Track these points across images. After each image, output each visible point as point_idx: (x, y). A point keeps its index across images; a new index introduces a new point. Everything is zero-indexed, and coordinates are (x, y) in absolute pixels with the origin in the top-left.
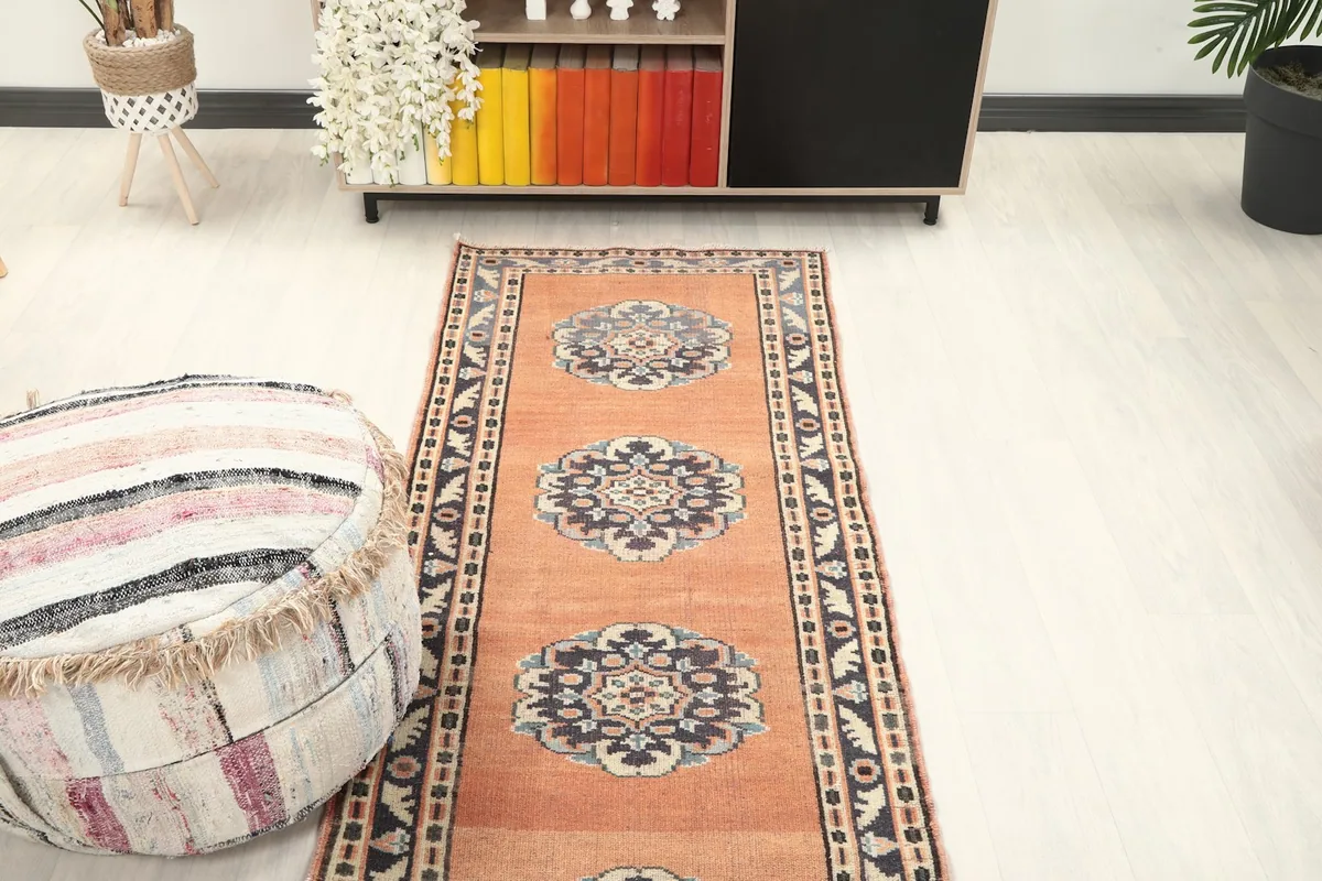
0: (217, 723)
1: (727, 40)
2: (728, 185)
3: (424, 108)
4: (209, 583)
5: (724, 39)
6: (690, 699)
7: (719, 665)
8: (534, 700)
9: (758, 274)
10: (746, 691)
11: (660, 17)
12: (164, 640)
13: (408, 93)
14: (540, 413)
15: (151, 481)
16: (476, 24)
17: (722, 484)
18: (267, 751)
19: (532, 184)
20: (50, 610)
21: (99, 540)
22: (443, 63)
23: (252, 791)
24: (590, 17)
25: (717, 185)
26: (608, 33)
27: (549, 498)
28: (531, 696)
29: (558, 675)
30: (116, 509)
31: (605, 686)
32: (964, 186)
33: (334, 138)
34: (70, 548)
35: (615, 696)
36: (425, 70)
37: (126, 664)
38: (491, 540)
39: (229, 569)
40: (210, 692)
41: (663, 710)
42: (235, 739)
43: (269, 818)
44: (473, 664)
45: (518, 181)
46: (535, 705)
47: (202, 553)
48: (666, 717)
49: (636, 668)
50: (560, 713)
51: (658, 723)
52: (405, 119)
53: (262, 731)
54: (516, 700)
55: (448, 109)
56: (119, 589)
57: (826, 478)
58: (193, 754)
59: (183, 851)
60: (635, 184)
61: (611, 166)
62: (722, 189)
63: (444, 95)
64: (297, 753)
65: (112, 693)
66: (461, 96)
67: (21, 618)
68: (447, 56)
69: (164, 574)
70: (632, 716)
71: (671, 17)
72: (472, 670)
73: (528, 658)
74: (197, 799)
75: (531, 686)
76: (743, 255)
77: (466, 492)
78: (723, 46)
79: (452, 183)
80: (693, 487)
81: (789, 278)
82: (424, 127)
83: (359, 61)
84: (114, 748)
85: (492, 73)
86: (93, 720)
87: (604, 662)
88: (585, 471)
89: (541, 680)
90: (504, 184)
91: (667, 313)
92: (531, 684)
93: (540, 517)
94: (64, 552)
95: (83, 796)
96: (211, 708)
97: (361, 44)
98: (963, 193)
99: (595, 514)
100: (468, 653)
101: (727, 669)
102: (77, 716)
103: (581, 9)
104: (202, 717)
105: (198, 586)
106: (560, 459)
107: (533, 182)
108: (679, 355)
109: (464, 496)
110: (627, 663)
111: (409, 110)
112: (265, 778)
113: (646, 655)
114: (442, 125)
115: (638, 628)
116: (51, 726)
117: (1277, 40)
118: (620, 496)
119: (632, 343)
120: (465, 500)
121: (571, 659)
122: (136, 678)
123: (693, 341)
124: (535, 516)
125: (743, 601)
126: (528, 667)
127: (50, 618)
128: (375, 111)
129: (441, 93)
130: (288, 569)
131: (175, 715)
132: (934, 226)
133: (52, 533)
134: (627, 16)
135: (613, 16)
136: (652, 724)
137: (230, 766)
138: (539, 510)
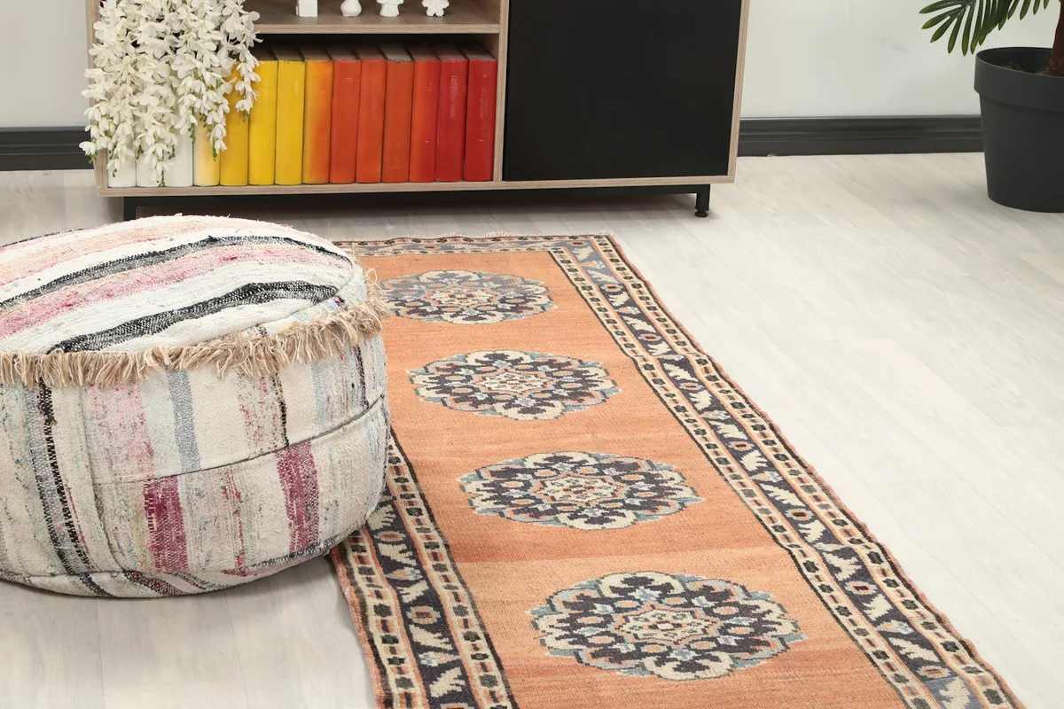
0: (279, 422)
1: (501, 29)
2: (503, 179)
3: (204, 98)
4: (269, 298)
5: (499, 28)
9: (552, 252)
11: (430, 13)
12: (245, 334)
13: (190, 82)
15: (186, 243)
16: (256, 15)
17: (588, 374)
18: (312, 462)
19: (303, 184)
20: (136, 322)
21: (154, 281)
22: (223, 53)
23: (299, 500)
24: (361, 14)
25: (492, 180)
26: (379, 24)
30: (164, 262)
32: (733, 175)
33: (103, 135)
34: (133, 287)
36: (206, 59)
37: (217, 352)
39: (282, 291)
40: (278, 388)
42: (291, 442)
43: (306, 536)
45: (291, 179)
47: (257, 280)
50: (513, 502)
51: (605, 502)
52: (183, 110)
53: (309, 439)
55: (226, 102)
56: (192, 307)
57: (684, 364)
58: (258, 453)
59: (233, 567)
60: (408, 181)
61: (386, 160)
62: (498, 183)
63: (222, 86)
64: (332, 469)
65: (201, 380)
66: (240, 87)
67: (111, 330)
68: (227, 46)
69: (227, 296)
71: (440, 13)
74: (256, 502)
76: (530, 240)
78: (497, 35)
79: (219, 185)
80: (562, 377)
81: (584, 253)
82: (203, 118)
83: (139, 50)
84: (197, 440)
85: (269, 65)
86: (183, 407)
90: (274, 184)
91: (475, 277)
93: (425, 400)
94: (129, 290)
95: (160, 497)
96: (277, 404)
97: (145, 32)
98: (732, 181)
101: (651, 472)
102: (170, 405)
103: (351, 6)
104: (269, 413)
105: (260, 301)
107: (305, 181)
108: (503, 301)
111: (189, 99)
112: (308, 490)
114: (217, 117)
115: (557, 455)
116: (147, 417)
117: (1000, 22)
118: (496, 385)
119: (451, 296)
122: (225, 366)
123: (511, 293)
125: (643, 435)
127: (137, 327)
128: (154, 101)
129: (219, 84)
130: (326, 297)
131: (250, 408)
132: (707, 218)
133: (110, 280)
134: (398, 13)
135: (384, 12)
137: (284, 469)
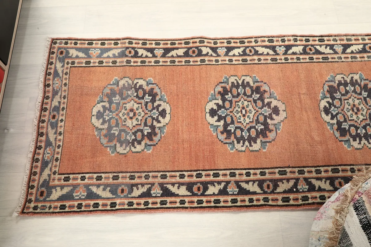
6: (353, 94)
7: (336, 85)
8: (366, 142)
10: (345, 77)
14: (190, 154)
27: (251, 146)
28: (364, 143)
29: (352, 135)
31: (354, 120)
35: (358, 116)
38: (282, 166)
41: (360, 102)
44: (353, 165)
46: (368, 142)
48: (363, 101)
49: (343, 110)
54: (368, 148)
70: (365, 111)
72: (356, 165)
73: (346, 146)
75: (360, 143)
77: (251, 181)
87: (342, 120)
88: (232, 133)
89: (356, 141)
92: (358, 144)
99: (260, 128)
100: (349, 168)
106: (224, 143)
109: (254, 181)
110: (341, 113)
113: (335, 107)
120: (257, 181)
121: (343, 132)
124: (264, 150)
126: (350, 146)
136: (367, 105)
138: (259, 149)
